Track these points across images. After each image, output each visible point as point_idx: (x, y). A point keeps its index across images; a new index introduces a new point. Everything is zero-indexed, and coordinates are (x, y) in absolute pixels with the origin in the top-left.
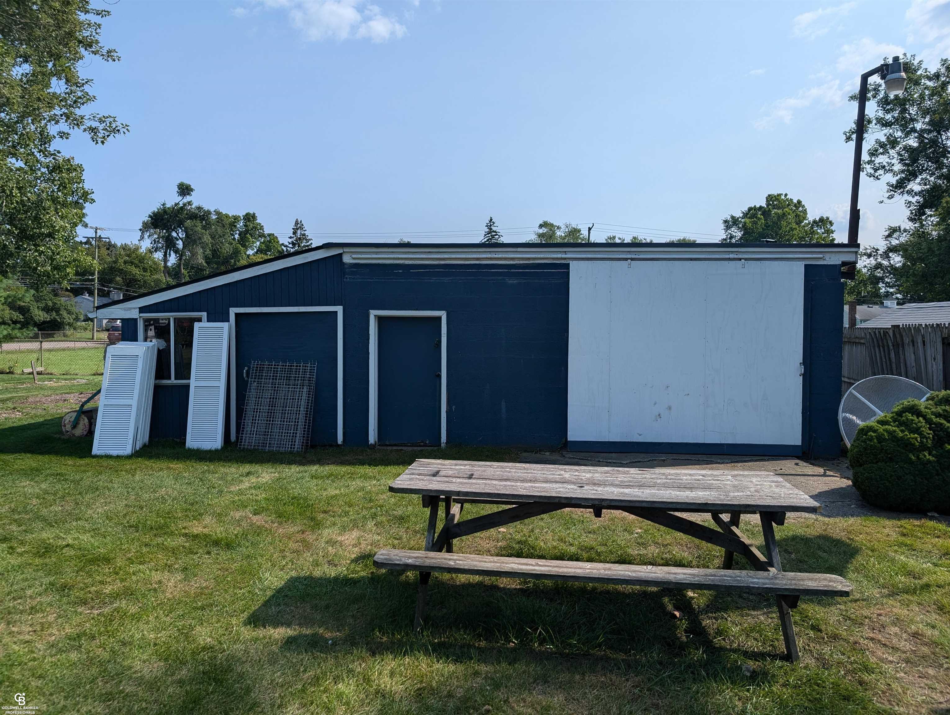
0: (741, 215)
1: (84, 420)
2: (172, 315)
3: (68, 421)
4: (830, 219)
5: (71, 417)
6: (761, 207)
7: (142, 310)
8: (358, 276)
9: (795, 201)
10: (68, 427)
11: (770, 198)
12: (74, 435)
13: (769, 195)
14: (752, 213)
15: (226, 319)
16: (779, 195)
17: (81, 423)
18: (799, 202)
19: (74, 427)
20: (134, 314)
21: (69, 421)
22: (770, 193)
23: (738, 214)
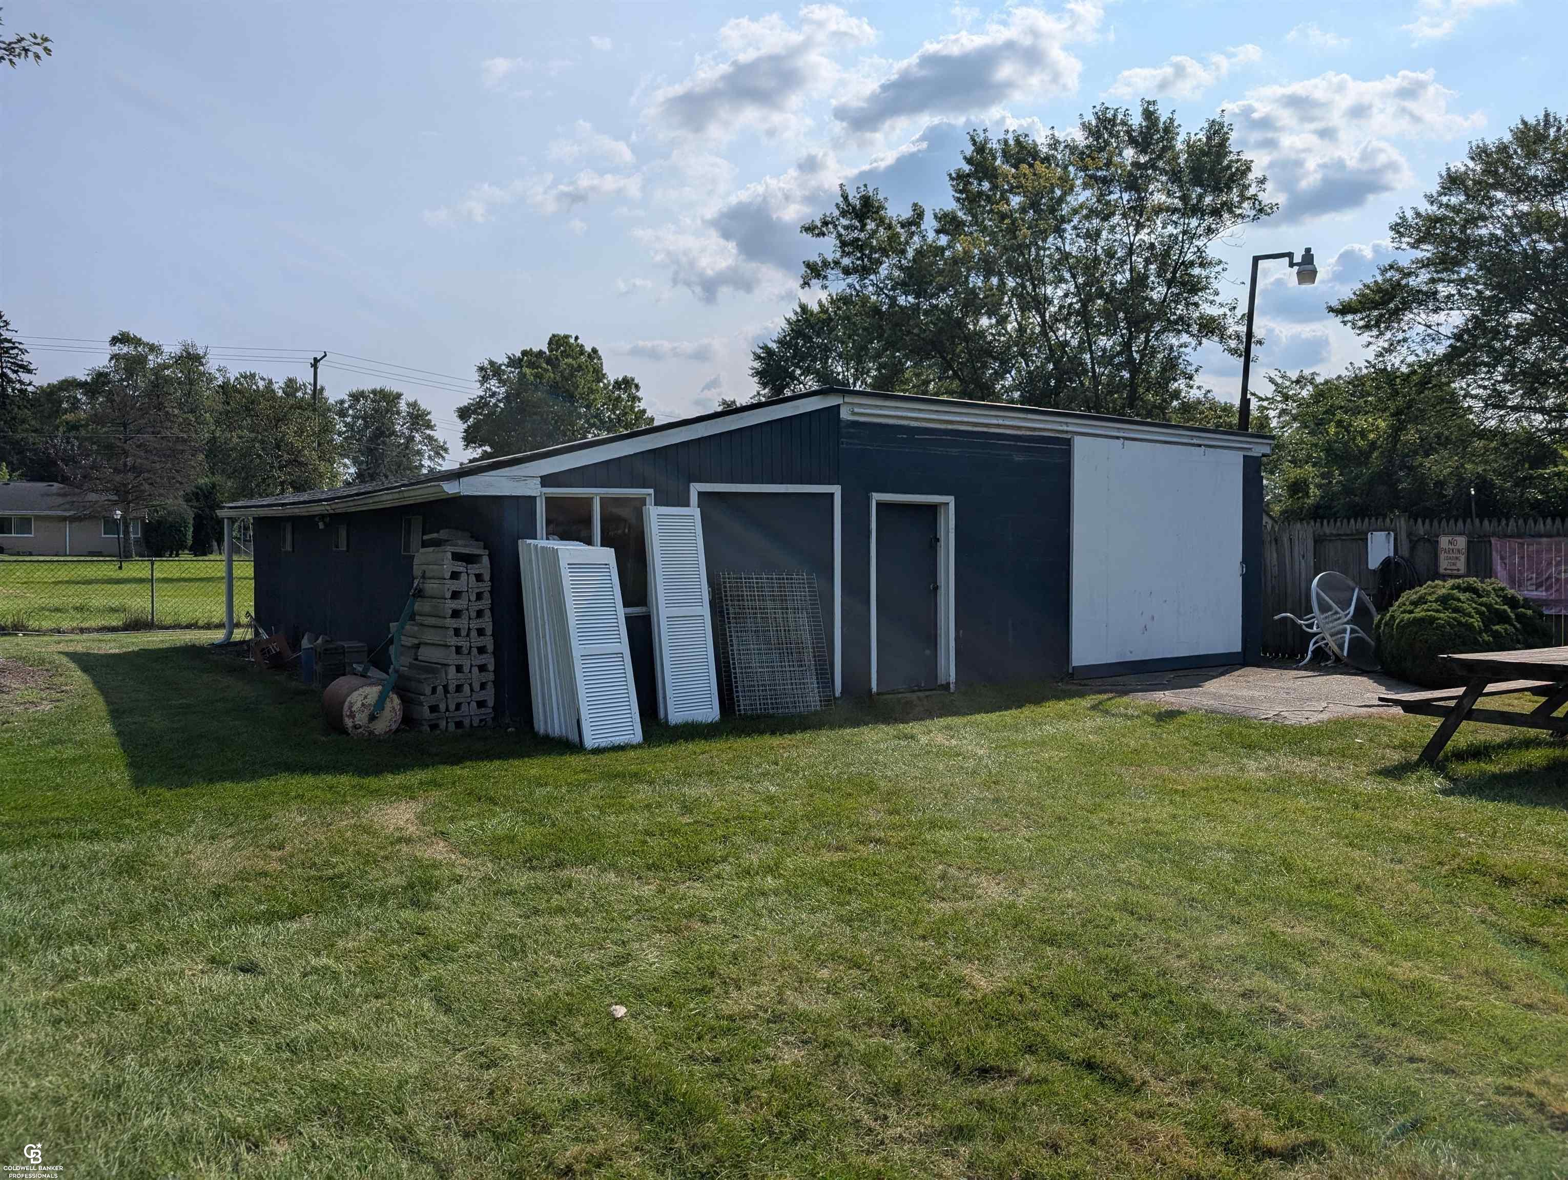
0: (506, 361)
1: (392, 701)
2: (596, 494)
3: (359, 704)
4: (636, 381)
5: (366, 697)
6: (541, 353)
7: (546, 480)
8: (856, 441)
9: (588, 349)
10: (361, 718)
11: (557, 342)
12: (371, 733)
13: (554, 336)
14: (528, 359)
15: (684, 502)
16: (567, 337)
17: (388, 706)
18: (595, 351)
19: (372, 718)
20: (533, 489)
21: (363, 705)
22: (555, 333)
23: (501, 359)
